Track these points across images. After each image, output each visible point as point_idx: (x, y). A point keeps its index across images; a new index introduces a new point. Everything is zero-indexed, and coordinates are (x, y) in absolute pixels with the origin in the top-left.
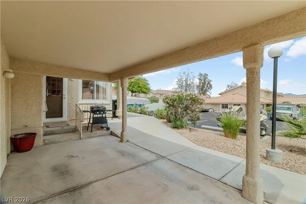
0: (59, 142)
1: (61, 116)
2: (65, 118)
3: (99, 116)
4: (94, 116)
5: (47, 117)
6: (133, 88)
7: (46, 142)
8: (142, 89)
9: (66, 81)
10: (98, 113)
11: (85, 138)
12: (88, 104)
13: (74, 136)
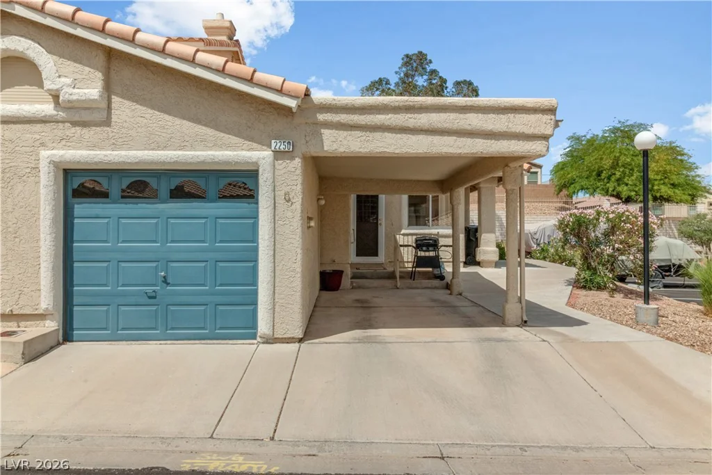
0: (368, 288)
1: (376, 255)
2: (381, 258)
3: (427, 254)
4: (419, 255)
5: (358, 255)
6: (619, 185)
7: (354, 285)
8: (656, 188)
9: (383, 199)
10: (424, 248)
11: (402, 288)
12: (412, 235)
13: (388, 283)
